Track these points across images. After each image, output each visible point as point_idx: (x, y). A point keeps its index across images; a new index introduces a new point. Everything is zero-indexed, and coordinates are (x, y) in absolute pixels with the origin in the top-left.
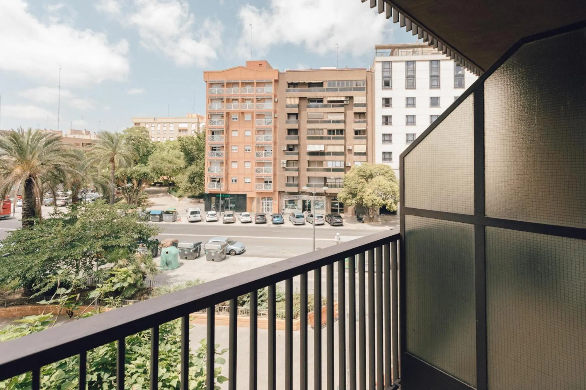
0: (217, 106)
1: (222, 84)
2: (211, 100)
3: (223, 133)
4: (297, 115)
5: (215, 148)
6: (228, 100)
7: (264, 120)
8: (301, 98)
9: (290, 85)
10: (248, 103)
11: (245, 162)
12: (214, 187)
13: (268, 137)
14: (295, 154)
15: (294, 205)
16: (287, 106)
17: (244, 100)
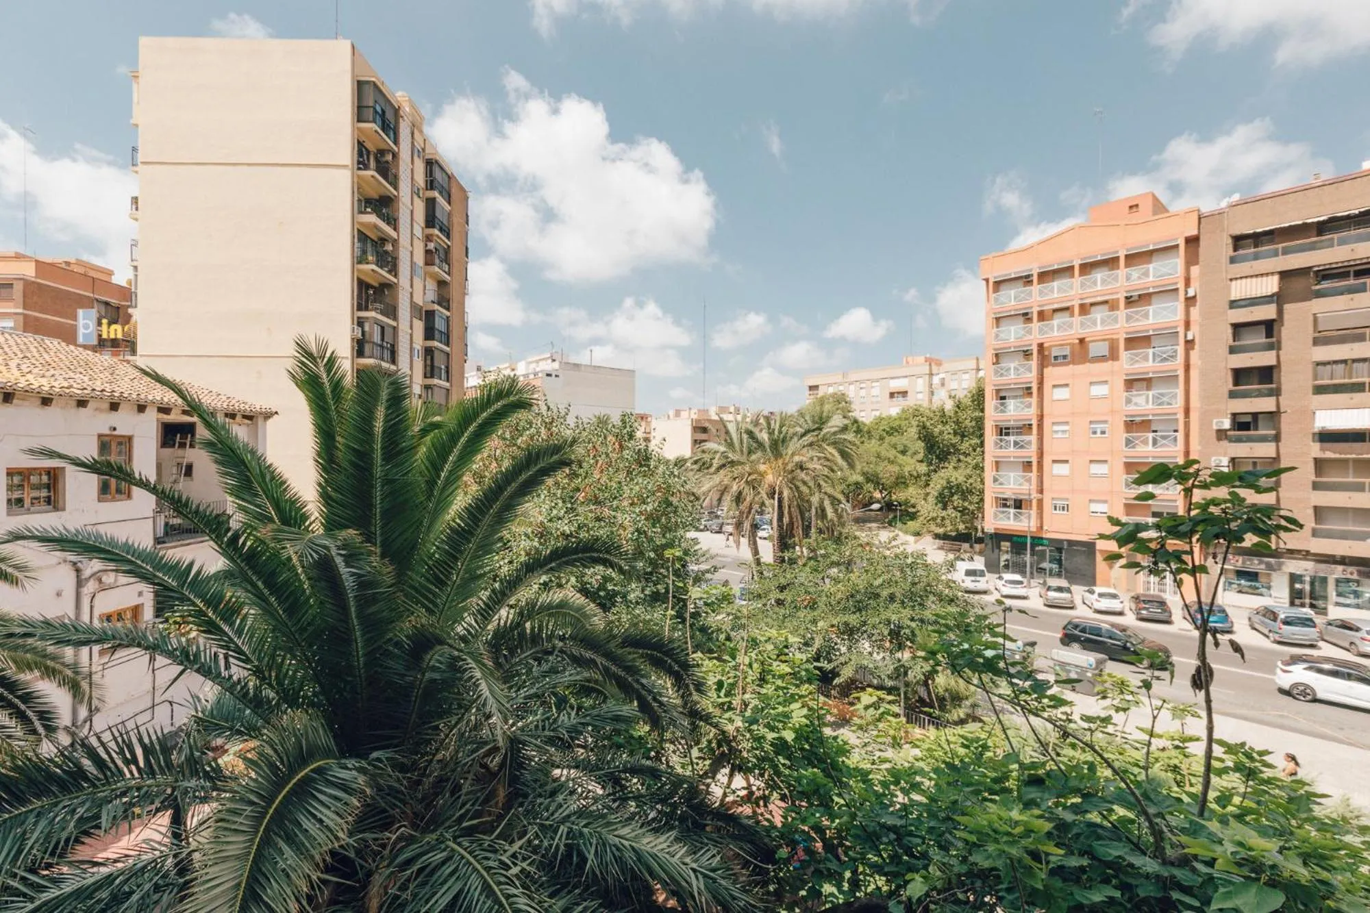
0: (1014, 334)
1: (1027, 280)
2: (998, 319)
3: (1031, 393)
4: (1269, 327)
5: (1009, 428)
6: (1042, 316)
7: (1151, 351)
8: (1285, 275)
9: (1239, 241)
10: (1098, 314)
11: (1091, 461)
12: (1009, 518)
13: (1162, 395)
14: (1263, 439)
15: (1257, 585)
16: (1234, 304)
17: (1084, 309)
